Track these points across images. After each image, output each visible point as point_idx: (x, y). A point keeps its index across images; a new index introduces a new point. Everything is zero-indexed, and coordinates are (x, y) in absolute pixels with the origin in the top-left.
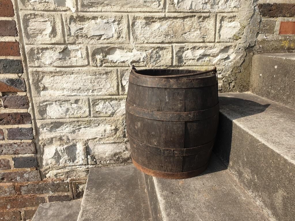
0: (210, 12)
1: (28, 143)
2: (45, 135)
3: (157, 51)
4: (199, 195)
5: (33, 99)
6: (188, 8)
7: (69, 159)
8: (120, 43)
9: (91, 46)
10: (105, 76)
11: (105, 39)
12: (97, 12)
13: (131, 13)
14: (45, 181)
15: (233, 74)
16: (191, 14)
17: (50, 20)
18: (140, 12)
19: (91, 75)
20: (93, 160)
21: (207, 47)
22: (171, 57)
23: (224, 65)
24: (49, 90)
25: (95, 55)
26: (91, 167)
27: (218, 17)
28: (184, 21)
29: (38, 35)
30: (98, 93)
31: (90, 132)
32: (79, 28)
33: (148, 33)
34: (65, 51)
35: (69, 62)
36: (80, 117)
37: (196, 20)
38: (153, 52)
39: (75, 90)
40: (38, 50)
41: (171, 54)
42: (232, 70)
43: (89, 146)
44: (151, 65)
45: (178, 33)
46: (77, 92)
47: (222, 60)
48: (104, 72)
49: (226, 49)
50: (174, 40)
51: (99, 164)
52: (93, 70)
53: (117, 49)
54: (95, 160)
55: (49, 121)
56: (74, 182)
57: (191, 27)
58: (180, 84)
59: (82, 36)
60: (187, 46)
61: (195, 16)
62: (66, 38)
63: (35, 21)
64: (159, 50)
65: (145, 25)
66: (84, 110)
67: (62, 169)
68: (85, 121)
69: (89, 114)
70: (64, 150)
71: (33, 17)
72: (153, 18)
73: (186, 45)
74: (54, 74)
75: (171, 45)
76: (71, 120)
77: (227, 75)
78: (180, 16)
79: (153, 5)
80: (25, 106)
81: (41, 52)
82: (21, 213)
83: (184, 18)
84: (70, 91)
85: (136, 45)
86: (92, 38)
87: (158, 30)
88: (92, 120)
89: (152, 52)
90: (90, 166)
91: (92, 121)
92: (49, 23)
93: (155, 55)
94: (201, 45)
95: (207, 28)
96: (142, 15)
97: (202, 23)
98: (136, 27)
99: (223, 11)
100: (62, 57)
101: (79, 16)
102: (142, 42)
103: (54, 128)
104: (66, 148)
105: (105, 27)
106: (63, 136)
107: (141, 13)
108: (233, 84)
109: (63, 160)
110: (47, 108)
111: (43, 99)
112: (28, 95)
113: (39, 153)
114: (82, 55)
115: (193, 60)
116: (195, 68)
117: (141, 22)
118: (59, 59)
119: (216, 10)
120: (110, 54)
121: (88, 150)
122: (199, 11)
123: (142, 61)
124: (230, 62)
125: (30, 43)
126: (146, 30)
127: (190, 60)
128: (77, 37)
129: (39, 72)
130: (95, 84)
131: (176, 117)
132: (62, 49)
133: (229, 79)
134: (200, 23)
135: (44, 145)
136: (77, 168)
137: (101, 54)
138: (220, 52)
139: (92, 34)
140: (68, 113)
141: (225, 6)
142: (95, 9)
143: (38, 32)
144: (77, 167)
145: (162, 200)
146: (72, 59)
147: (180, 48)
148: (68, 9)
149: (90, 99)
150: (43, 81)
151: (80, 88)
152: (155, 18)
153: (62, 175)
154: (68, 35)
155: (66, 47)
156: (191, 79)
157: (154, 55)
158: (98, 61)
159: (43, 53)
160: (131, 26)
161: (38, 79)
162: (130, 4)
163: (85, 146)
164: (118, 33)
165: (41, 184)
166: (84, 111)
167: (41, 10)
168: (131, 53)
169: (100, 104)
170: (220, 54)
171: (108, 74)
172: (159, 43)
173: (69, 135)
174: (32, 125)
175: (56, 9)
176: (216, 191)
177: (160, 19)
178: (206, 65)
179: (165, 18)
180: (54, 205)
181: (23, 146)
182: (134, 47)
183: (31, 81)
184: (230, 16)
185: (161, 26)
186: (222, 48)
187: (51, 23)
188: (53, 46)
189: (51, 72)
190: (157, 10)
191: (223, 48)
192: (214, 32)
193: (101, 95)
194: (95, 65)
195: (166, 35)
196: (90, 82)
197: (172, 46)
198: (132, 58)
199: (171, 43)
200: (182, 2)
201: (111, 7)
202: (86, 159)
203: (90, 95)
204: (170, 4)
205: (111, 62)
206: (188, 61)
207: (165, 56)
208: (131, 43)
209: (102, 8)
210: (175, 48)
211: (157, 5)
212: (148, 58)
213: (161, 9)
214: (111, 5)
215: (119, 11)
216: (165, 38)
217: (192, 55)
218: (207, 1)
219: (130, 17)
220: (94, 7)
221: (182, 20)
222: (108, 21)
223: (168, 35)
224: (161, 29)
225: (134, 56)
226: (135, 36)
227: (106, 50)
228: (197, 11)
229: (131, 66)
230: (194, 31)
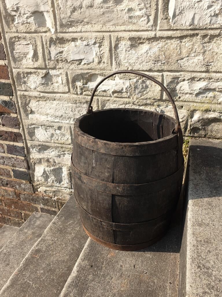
1: (22, 159)
2: (35, 155)
3: (143, 81)
4: (118, 279)
5: (23, 121)
6: (188, 24)
7: (56, 180)
8: (101, 69)
9: (71, 72)
10: (85, 105)
11: (85, 64)
12: (76, 32)
13: (114, 33)
14: (37, 194)
16: (192, 32)
17: (32, 42)
18: (125, 31)
19: (71, 103)
21: (212, 78)
22: (161, 89)
24: (36, 114)
25: (75, 82)
28: (181, 42)
29: (23, 59)
32: (58, 52)
33: (133, 58)
34: (47, 76)
35: (52, 87)
36: (64, 143)
37: (199, 40)
38: (139, 81)
39: (58, 117)
40: (24, 74)
44: (135, 97)
45: (172, 58)
46: (60, 119)
48: (85, 101)
50: (165, 67)
52: (73, 98)
53: (99, 76)
55: (37, 143)
56: (60, 201)
57: (190, 50)
58: (108, 149)
59: (62, 60)
60: (182, 76)
61: (197, 35)
62: (47, 62)
63: (20, 44)
64: (146, 79)
65: (130, 47)
66: (67, 137)
67: (50, 188)
68: (68, 148)
69: (71, 142)
70: (51, 172)
71: (17, 40)
72: (140, 38)
73: (181, 75)
74: (38, 99)
75: (161, 74)
76: (56, 145)
78: (176, 36)
79: (140, 21)
80: (17, 127)
81: (27, 77)
82: (22, 214)
83: (181, 38)
84: (53, 118)
86: (72, 63)
87: (146, 54)
89: (137, 82)
92: (31, 46)
93: (141, 86)
94: (204, 75)
95: (215, 52)
96: (127, 35)
97: (207, 44)
98: (119, 50)
100: (45, 82)
101: (59, 37)
102: (126, 69)
103: (42, 150)
104: (52, 170)
105: (85, 50)
106: (50, 159)
107: (126, 32)
109: (51, 180)
110: (35, 131)
111: (30, 123)
112: (19, 117)
113: (31, 169)
114: (62, 81)
115: (191, 95)
116: (192, 104)
117: (125, 44)
118: (42, 84)
122: (204, 28)
123: (126, 92)
125: (16, 67)
126: (131, 54)
127: (186, 94)
128: (57, 61)
129: (26, 96)
130: (76, 112)
131: (102, 187)
132: (44, 74)
134: (205, 45)
135: (35, 164)
136: (63, 190)
137: (82, 81)
139: (72, 58)
140: (53, 138)
142: (74, 30)
143: (22, 56)
144: (63, 188)
146: (54, 84)
147: (173, 78)
148: (47, 30)
149: (72, 127)
150: (30, 105)
151: (62, 115)
152: (142, 39)
153: (50, 193)
154: (49, 60)
155: (48, 72)
156: (122, 145)
157: (140, 85)
158: (79, 88)
159: (28, 77)
160: (113, 49)
161: (26, 102)
162: (113, 21)
163: (69, 171)
164: (99, 57)
165: (34, 196)
166: (67, 138)
167: (24, 32)
168: (113, 81)
171: (88, 103)
172: (147, 71)
173: (55, 158)
174: (24, 144)
175: (37, 30)
177: (149, 39)
178: (208, 103)
179: (155, 39)
180: (43, 216)
181: (18, 161)
182: (116, 75)
183: (20, 104)
185: (150, 49)
187: (33, 46)
188: (36, 70)
189: (36, 97)
190: (145, 28)
194: (75, 93)
195: (156, 61)
196: (71, 110)
197: (163, 76)
198: (114, 88)
199: (162, 71)
200: (180, 15)
201: (92, 26)
202: (70, 183)
203: (71, 123)
204: (162, 19)
205: (92, 90)
206: (184, 95)
207: (153, 87)
208: (113, 69)
209: (82, 27)
210: (166, 78)
211: (146, 21)
212: (132, 88)
213: (150, 26)
214: (91, 23)
215: (100, 31)
216: (154, 65)
217: (189, 89)
218: (217, 12)
219: (112, 38)
220: (74, 26)
221: (179, 41)
222: (88, 44)
223: (158, 61)
224: (149, 53)
225: (116, 86)
226: (118, 61)
227: (86, 77)
228: (201, 28)
229: (113, 96)
230: (194, 56)
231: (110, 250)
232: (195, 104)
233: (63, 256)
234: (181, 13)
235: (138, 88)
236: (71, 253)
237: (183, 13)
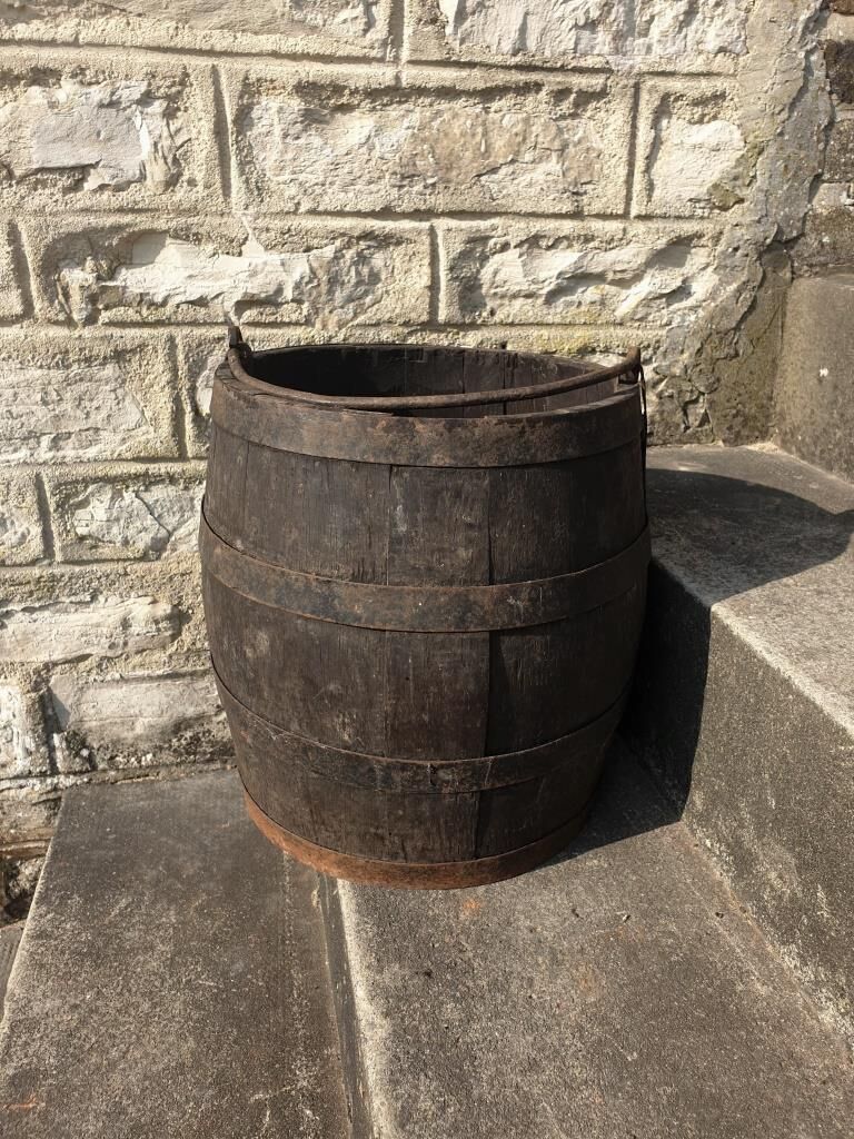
0: (606, 70)
3: (360, 254)
4: (554, 977)
6: (507, 46)
8: (179, 212)
9: (33, 222)
10: (110, 370)
11: (102, 187)
12: (52, 43)
13: (229, 59)
15: (702, 366)
16: (522, 77)
18: (275, 54)
19: (41, 367)
20: (77, 754)
21: (593, 238)
22: (429, 283)
23: (667, 325)
25: (57, 269)
26: (68, 785)
27: (644, 96)
28: (486, 110)
30: (81, 452)
31: (55, 632)
33: (316, 166)
37: (544, 105)
38: (343, 256)
41: (426, 270)
42: (699, 346)
43: (56, 692)
44: (334, 319)
45: (460, 168)
47: (658, 302)
48: (108, 350)
49: (675, 251)
50: (440, 201)
51: (104, 771)
52: (50, 341)
53: (169, 241)
54: (85, 753)
57: (520, 139)
58: (464, 445)
60: (500, 232)
61: (538, 87)
64: (369, 247)
65: (302, 122)
66: (20, 531)
68: (29, 582)
69: (44, 551)
72: (338, 89)
73: (494, 228)
75: (425, 225)
77: (677, 371)
78: (470, 86)
79: (336, 20)
83: (488, 94)
85: (261, 223)
86: (38, 182)
87: (364, 149)
88: (62, 576)
89: (335, 258)
90: (65, 781)
91: (60, 580)
93: (353, 273)
94: (567, 226)
95: (594, 149)
96: (287, 72)
97: (569, 121)
98: (255, 131)
99: (670, 68)
102: (290, 206)
105: (99, 124)
107: (278, 62)
108: (701, 409)
115: (530, 300)
116: (535, 334)
117: (281, 108)
119: (639, 62)
120: (135, 261)
121: (50, 712)
122: (559, 65)
123: (293, 301)
124: (694, 309)
126: (308, 147)
127: (515, 296)
130: (67, 406)
131: (448, 612)
133: (684, 388)
134: (563, 124)
136: (6, 793)
137: (89, 263)
138: (649, 264)
139: (34, 158)
141: (679, 44)
142: (42, 31)
145: (378, 1020)
147: (468, 242)
149: (45, 479)
152: (347, 92)
157: (349, 271)
158: (76, 297)
160: (230, 126)
162: (224, 11)
163: (33, 695)
164: (170, 160)
166: (19, 534)
168: (236, 259)
169: (94, 502)
170: (650, 272)
171: (125, 361)
172: (373, 214)
176: (631, 953)
177: (373, 94)
178: (585, 323)
179: (396, 93)
182: (250, 231)
184: (697, 94)
185: (379, 130)
186: (659, 247)
190: (357, 52)
191: (661, 243)
192: (623, 171)
193: (95, 460)
194: (61, 317)
195: (403, 178)
196: (39, 397)
197: (432, 232)
198: (242, 285)
199: (429, 214)
200: (481, 11)
201: (128, 24)
202: (43, 749)
203: (41, 461)
204: (421, 20)
205: (141, 301)
206: (506, 302)
207: (398, 278)
208: (233, 211)
209: (79, 23)
210: (445, 239)
211: (358, 21)
212: (319, 285)
213: (376, 45)
214: (124, 10)
215: (166, 45)
216: (399, 190)
217: (525, 276)
218: (595, 14)
219: (223, 80)
220: (39, 16)
221: (481, 106)
222: (114, 98)
223: (414, 176)
224: (378, 147)
225: (251, 276)
226: (255, 175)
227: (111, 245)
228: (548, 65)
229: (239, 319)
230: (532, 162)
231: (454, 895)
232: (545, 332)
233: (168, 1051)
234: (481, 5)
235: (343, 283)
236: (198, 1021)
237: (489, 7)
